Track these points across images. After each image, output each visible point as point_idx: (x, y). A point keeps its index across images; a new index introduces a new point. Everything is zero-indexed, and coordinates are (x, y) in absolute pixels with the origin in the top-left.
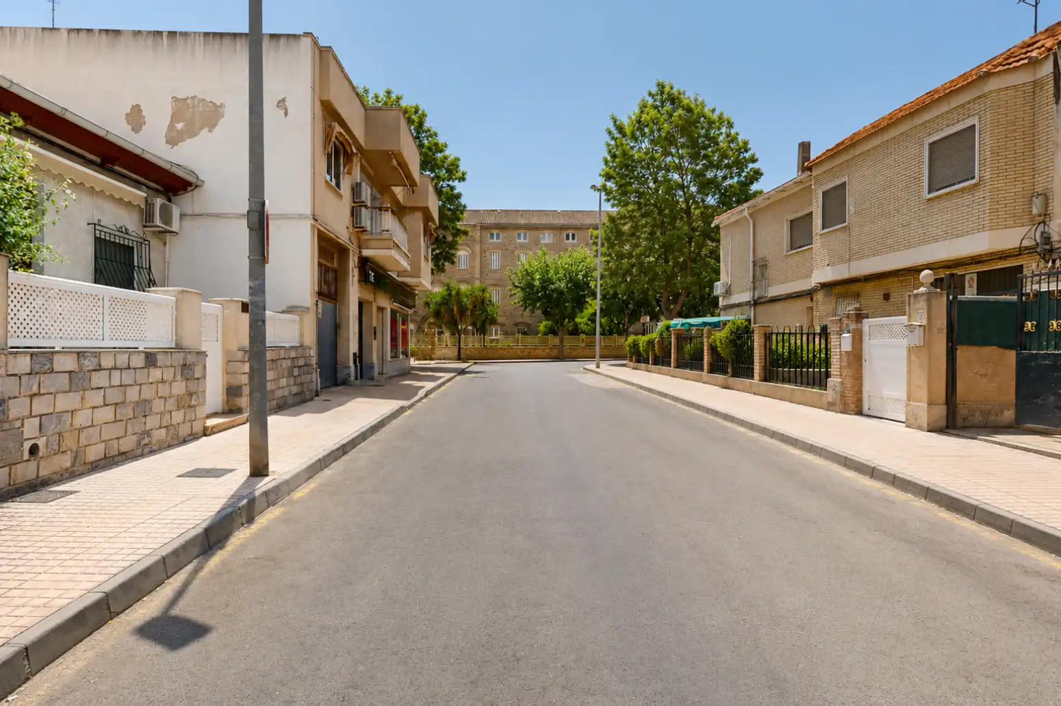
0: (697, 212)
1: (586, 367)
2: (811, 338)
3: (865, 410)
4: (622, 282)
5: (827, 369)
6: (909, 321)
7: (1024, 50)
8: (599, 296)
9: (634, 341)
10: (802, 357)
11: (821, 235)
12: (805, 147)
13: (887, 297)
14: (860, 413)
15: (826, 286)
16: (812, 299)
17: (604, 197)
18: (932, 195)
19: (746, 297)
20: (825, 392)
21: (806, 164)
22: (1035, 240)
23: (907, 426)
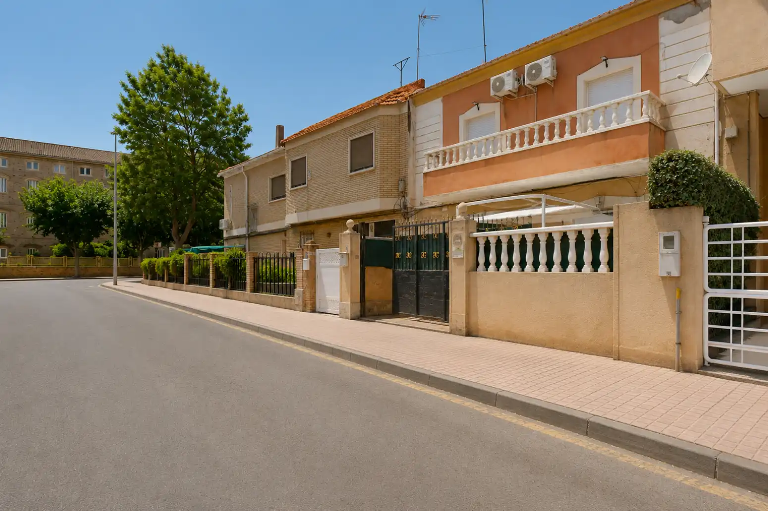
0: (201, 160)
1: (103, 284)
2: (284, 260)
3: (318, 309)
4: (137, 213)
5: (294, 282)
6: (341, 251)
7: (395, 96)
8: (116, 223)
9: (150, 263)
10: (278, 274)
11: (290, 191)
12: (280, 129)
13: (329, 235)
14: (314, 311)
15: (293, 226)
16: (285, 235)
17: (119, 138)
18: (353, 173)
19: (242, 231)
20: (293, 298)
21: (281, 141)
22: (400, 206)
23: (340, 317)
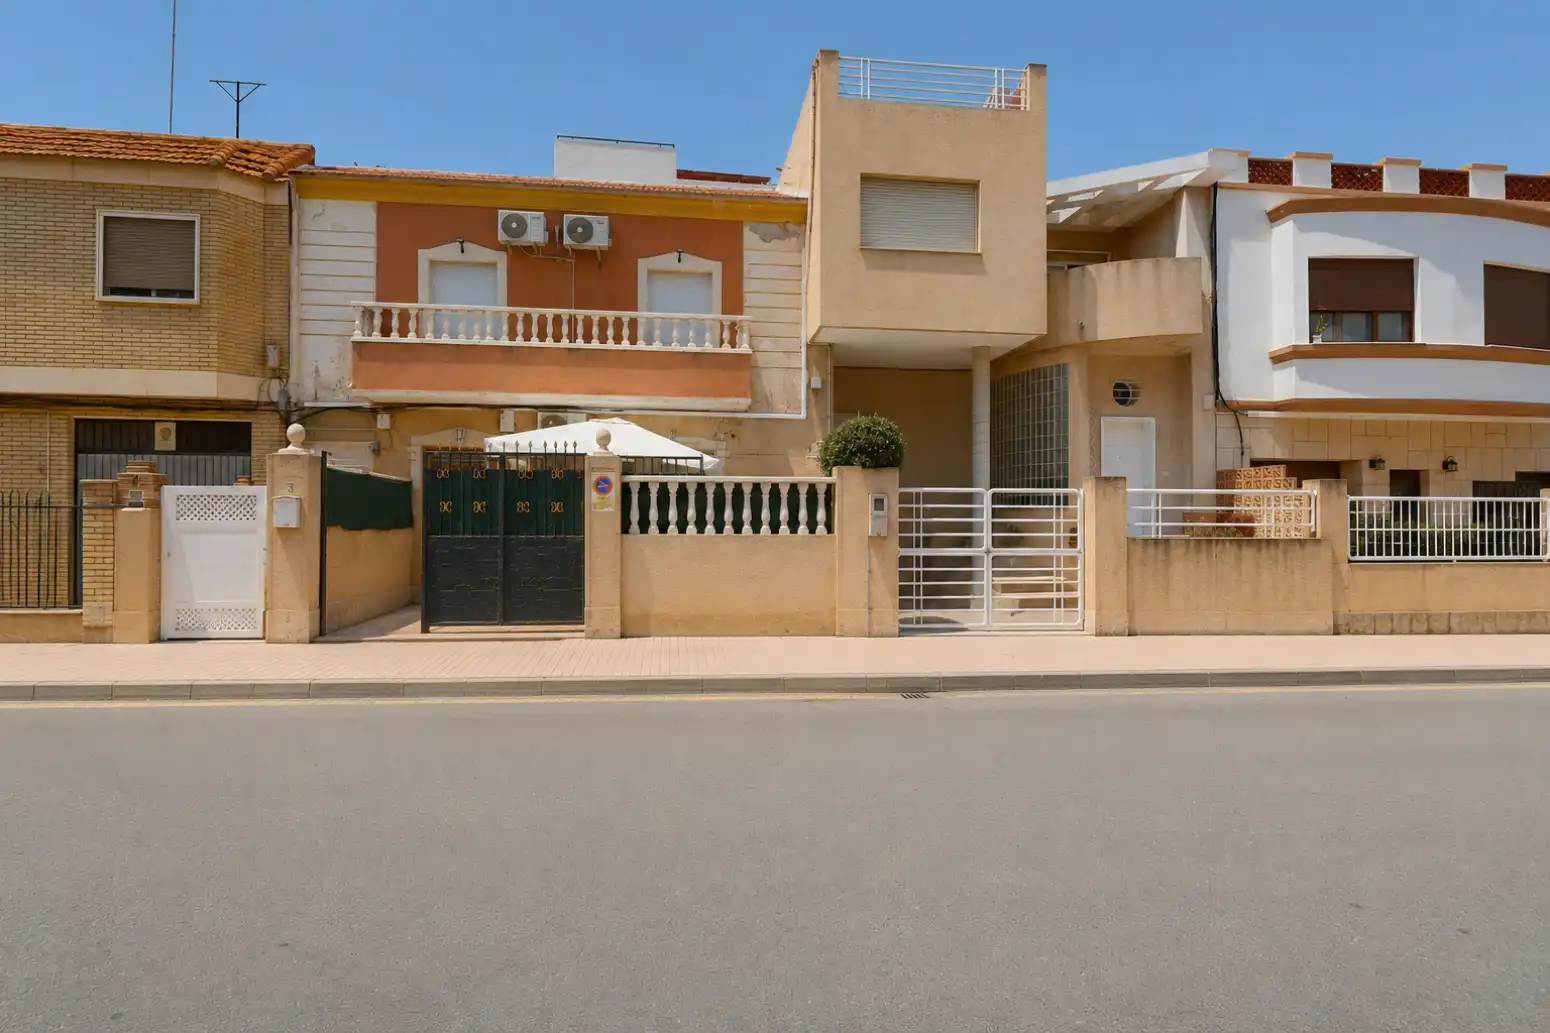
3: (168, 631)
6: (274, 493)
14: (156, 638)
18: (110, 298)
20: (71, 611)
23: (268, 643)
